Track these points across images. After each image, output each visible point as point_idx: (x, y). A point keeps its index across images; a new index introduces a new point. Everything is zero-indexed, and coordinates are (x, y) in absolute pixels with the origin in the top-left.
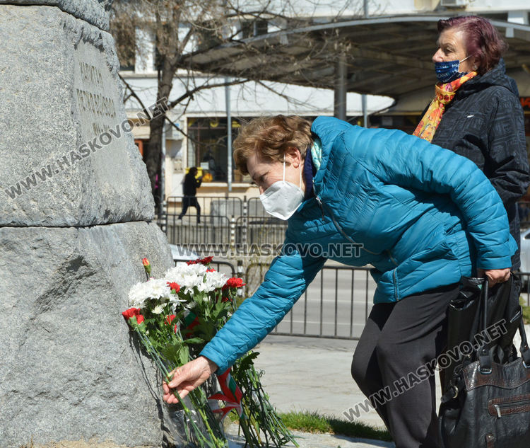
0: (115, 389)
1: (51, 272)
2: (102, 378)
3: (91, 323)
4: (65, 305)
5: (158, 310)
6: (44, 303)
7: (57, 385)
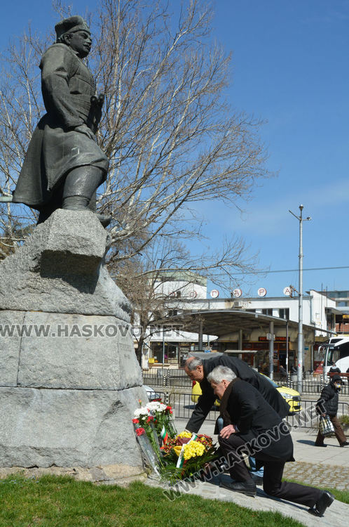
0: (129, 446)
1: (109, 406)
2: (125, 442)
3: (122, 423)
4: (113, 417)
5: (144, 419)
6: (106, 416)
7: (110, 445)
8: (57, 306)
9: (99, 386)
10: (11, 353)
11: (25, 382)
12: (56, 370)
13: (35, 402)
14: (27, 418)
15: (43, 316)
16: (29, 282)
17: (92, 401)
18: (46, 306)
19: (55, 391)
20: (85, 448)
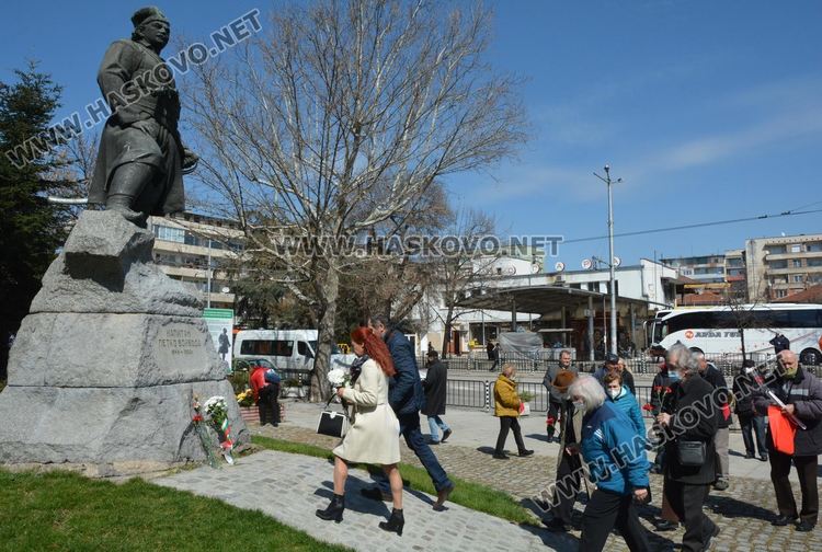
1: (126, 403)
4: (133, 414)
8: (88, 306)
9: (116, 384)
10: (39, 354)
11: (51, 382)
12: (77, 369)
13: (59, 401)
14: (50, 415)
15: (73, 316)
16: (61, 284)
17: (110, 398)
18: (77, 307)
19: (77, 390)
20: (96, 445)
